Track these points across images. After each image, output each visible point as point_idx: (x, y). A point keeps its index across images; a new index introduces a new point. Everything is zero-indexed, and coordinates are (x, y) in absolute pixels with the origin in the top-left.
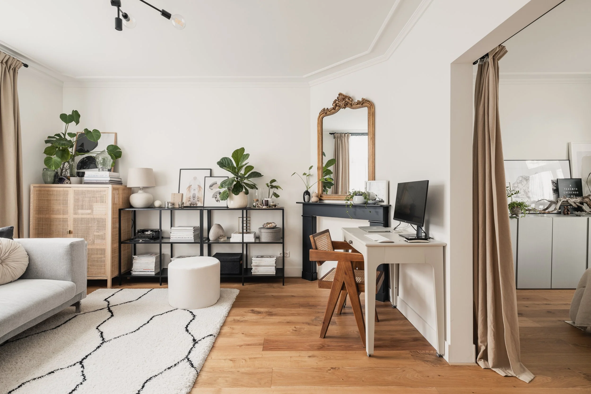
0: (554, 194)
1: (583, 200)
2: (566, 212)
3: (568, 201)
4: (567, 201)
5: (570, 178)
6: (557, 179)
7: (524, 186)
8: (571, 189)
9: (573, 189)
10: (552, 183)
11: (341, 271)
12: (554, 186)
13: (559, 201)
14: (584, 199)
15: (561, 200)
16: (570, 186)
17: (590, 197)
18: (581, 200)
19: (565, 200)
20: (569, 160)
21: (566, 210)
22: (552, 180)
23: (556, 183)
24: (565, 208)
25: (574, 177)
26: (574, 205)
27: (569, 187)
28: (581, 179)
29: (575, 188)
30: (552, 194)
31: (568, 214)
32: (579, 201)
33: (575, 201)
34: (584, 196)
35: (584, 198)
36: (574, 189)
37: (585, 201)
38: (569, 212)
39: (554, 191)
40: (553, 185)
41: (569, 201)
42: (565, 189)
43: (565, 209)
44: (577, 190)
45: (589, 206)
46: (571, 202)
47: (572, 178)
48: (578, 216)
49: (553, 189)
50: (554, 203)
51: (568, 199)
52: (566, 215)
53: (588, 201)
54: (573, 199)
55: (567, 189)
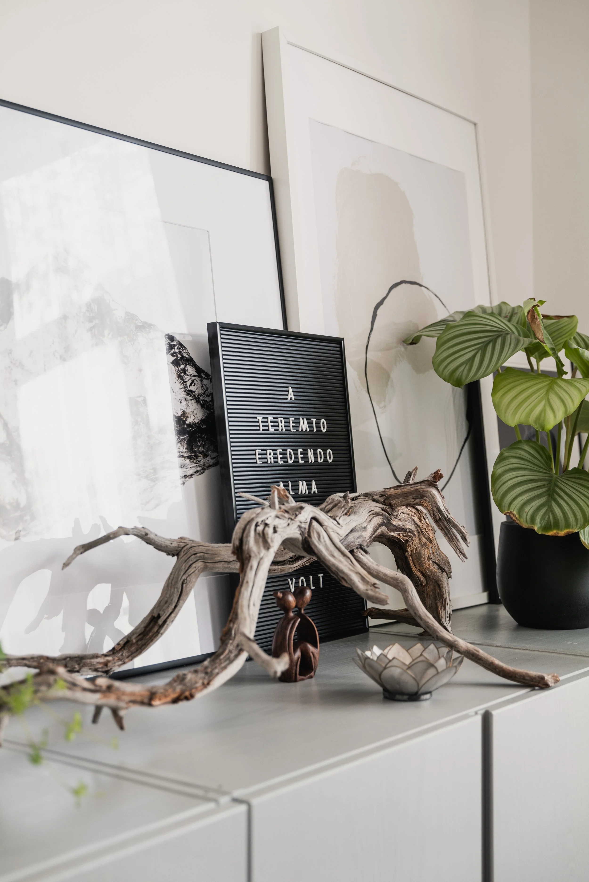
0: (191, 468)
1: (388, 524)
2: (298, 653)
3: (315, 539)
4: (307, 547)
6: (212, 327)
8: (297, 422)
9: (304, 425)
10: (175, 363)
12: (189, 393)
13: (256, 541)
14: (393, 507)
15: (270, 531)
16: (291, 395)
17: (434, 491)
18: (378, 520)
19: (294, 531)
20: (270, 179)
22: (171, 338)
23: (199, 370)
27: (288, 410)
28: (339, 342)
29: (314, 420)
30: (179, 473)
32: (370, 529)
33: (351, 538)
35: (390, 506)
36: (310, 423)
37: (395, 534)
38: (316, 646)
39: (191, 445)
40: (178, 386)
41: (322, 545)
42: (260, 418)
43: (287, 620)
44: (324, 434)
45: (414, 569)
46: (336, 553)
47: (292, 328)
48: (402, 693)
49: (186, 426)
50: (207, 559)
51: (311, 523)
52: (296, 681)
53: (412, 532)
54: (339, 524)
55: (270, 424)
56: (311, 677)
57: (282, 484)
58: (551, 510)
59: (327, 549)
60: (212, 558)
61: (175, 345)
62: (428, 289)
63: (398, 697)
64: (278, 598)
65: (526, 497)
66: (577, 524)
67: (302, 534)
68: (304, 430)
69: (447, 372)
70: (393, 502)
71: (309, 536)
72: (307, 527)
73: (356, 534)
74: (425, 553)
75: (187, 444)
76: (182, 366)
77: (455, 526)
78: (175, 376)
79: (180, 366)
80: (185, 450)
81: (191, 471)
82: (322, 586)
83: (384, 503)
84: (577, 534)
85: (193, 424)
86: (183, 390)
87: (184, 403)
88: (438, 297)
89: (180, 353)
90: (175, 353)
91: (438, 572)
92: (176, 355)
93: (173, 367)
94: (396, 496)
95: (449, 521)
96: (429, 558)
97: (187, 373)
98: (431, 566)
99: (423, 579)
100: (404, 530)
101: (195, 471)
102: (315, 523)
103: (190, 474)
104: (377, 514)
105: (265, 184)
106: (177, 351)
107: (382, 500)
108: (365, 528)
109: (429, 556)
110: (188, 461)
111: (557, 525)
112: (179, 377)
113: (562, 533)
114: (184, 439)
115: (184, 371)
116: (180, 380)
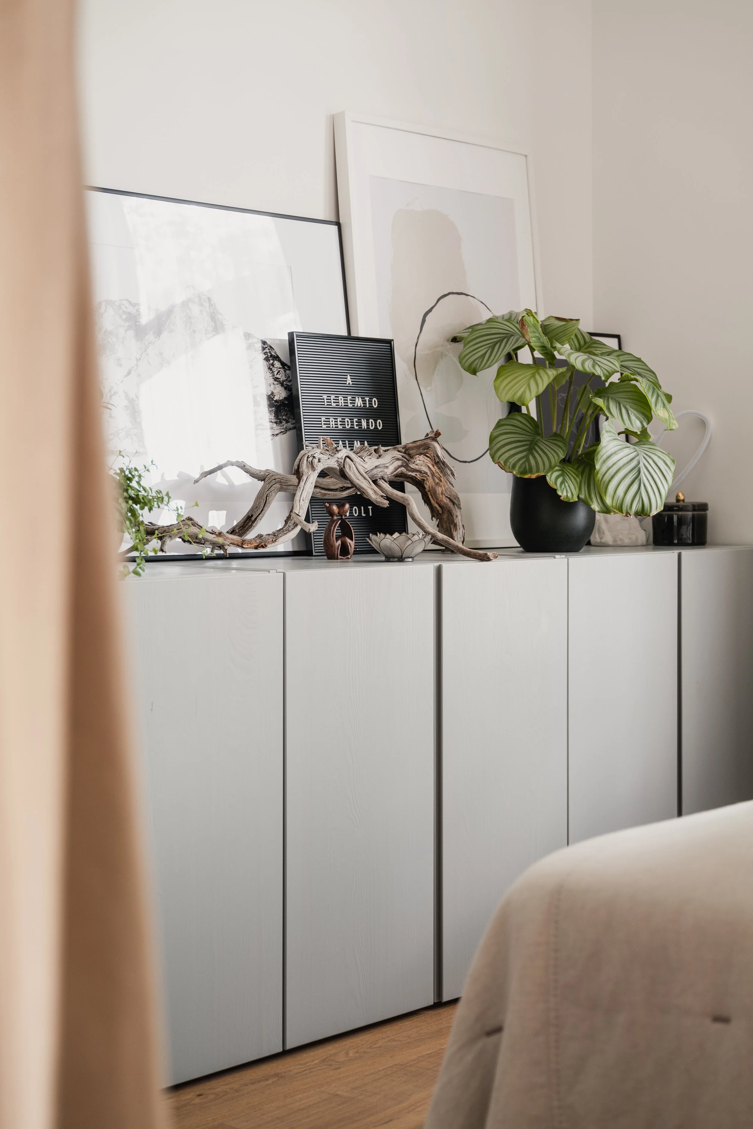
0: (277, 429)
1: (406, 466)
2: (339, 542)
3: (347, 469)
4: (343, 474)
5: (345, 333)
6: (291, 335)
7: (129, 373)
8: (353, 400)
9: (359, 402)
10: (267, 359)
12: (276, 379)
13: (307, 467)
14: (411, 457)
15: (316, 461)
16: (349, 380)
17: (436, 444)
18: (399, 463)
19: (332, 463)
20: (338, 224)
21: (336, 530)
22: (264, 343)
23: (283, 364)
24: (331, 514)
25: (362, 331)
26: (375, 492)
27: (346, 391)
28: (389, 342)
29: (367, 399)
30: (269, 432)
31: (345, 551)
32: (391, 468)
33: (375, 471)
34: (406, 439)
35: (409, 455)
36: (364, 401)
37: (413, 474)
38: (352, 540)
39: (277, 414)
40: (269, 375)
41: (352, 472)
42: (325, 397)
43: (333, 521)
44: (375, 409)
45: (432, 501)
46: (360, 478)
47: (354, 334)
48: (394, 557)
49: (273, 402)
50: (283, 483)
51: (345, 458)
52: (337, 559)
53: (426, 473)
54: (365, 461)
55: (332, 401)
56: (348, 558)
57: (341, 442)
58: (528, 460)
59: (355, 475)
60: (285, 483)
61: (267, 347)
62: (474, 297)
63: (391, 559)
64: (326, 506)
65: (512, 452)
66: (544, 470)
67: (339, 465)
68: (359, 405)
69: (467, 364)
70: (411, 452)
71: (344, 467)
72: (343, 461)
73: (379, 470)
74: (439, 490)
75: (274, 413)
76: (271, 362)
77: (448, 466)
78: (266, 368)
79: (269, 362)
80: (273, 418)
81: (277, 432)
82: (371, 515)
83: (405, 453)
84: (544, 477)
85: (279, 400)
86: (272, 377)
87: (272, 386)
88: (483, 304)
89: (270, 352)
90: (267, 352)
91: (450, 504)
92: (267, 354)
93: (265, 362)
94: (412, 448)
95: (444, 463)
96: (442, 493)
97: (274, 366)
98: (444, 499)
99: (439, 508)
100: (420, 471)
101: (280, 432)
102: (348, 459)
103: (276, 434)
104: (398, 459)
105: (335, 228)
106: (268, 351)
107: (403, 450)
108: (387, 467)
109: (442, 492)
110: (275, 425)
111: (531, 471)
112: (270, 369)
113: (534, 476)
114: (272, 410)
115: (273, 365)
116: (269, 370)
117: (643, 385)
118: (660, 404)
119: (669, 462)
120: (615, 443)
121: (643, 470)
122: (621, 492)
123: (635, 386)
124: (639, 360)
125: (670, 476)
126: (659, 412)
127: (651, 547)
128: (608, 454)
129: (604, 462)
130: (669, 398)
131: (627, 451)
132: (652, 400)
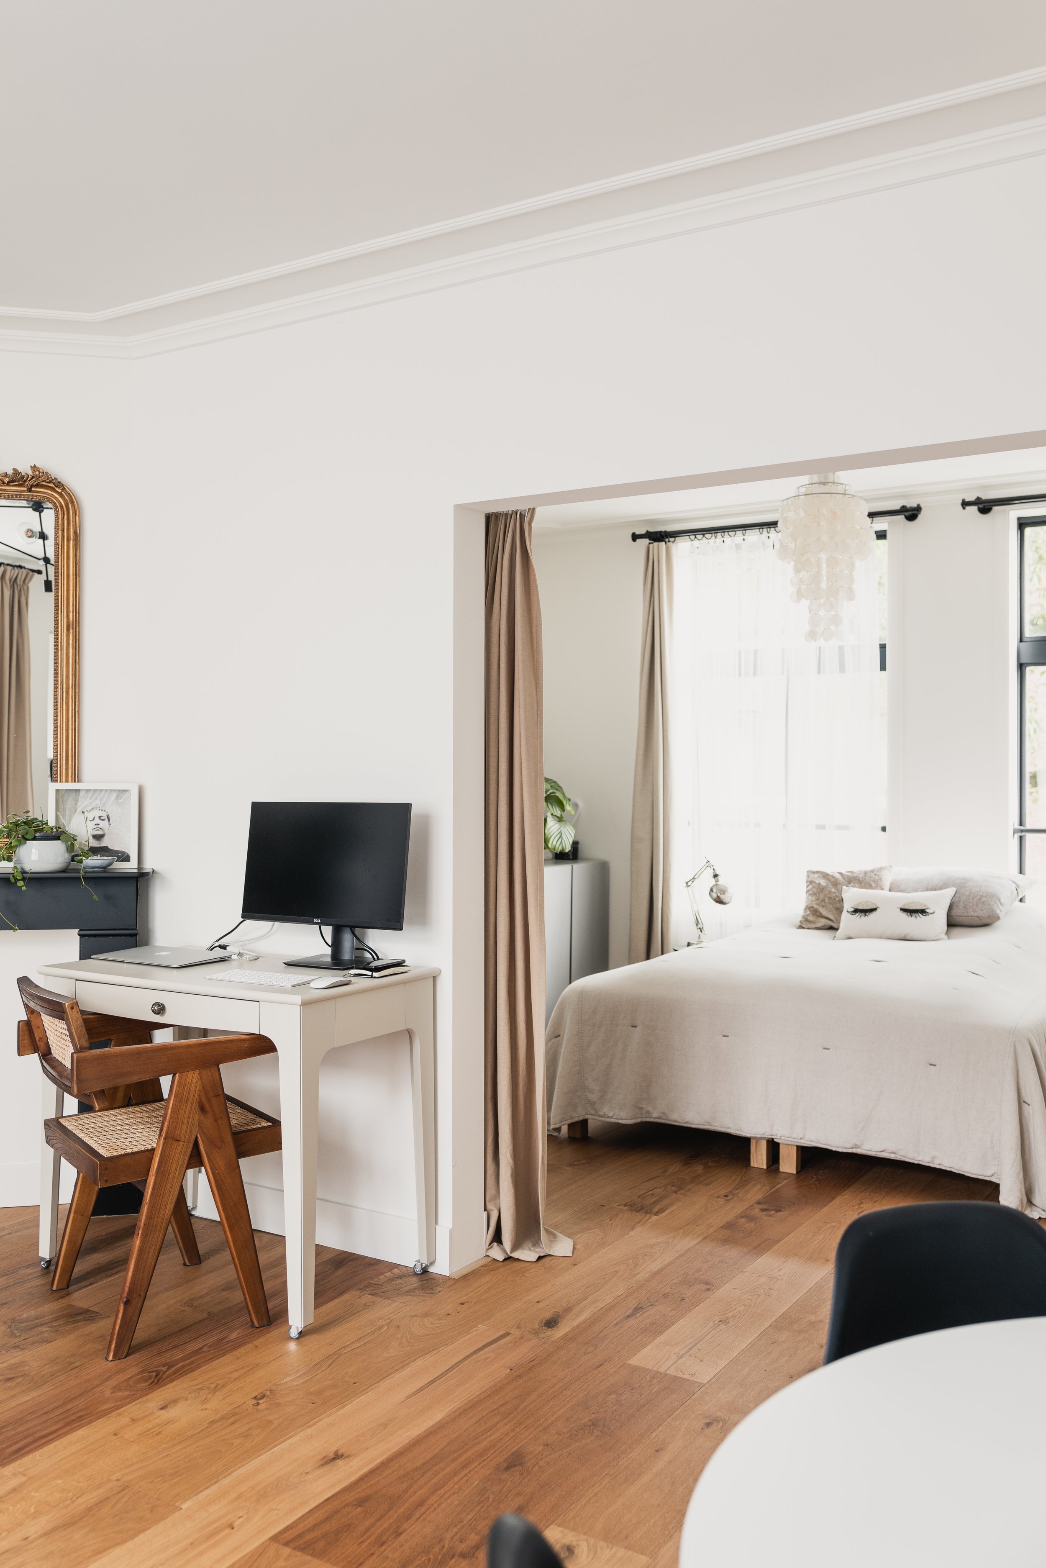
11: (189, 1106)
117: (558, 794)
118: (568, 804)
119: (573, 829)
120: (553, 822)
121: (563, 833)
122: (554, 843)
123: (558, 797)
124: (555, 782)
125: (573, 835)
126: (568, 808)
127: (554, 860)
128: (551, 826)
129: (548, 830)
130: (569, 800)
131: (557, 825)
132: (565, 803)
